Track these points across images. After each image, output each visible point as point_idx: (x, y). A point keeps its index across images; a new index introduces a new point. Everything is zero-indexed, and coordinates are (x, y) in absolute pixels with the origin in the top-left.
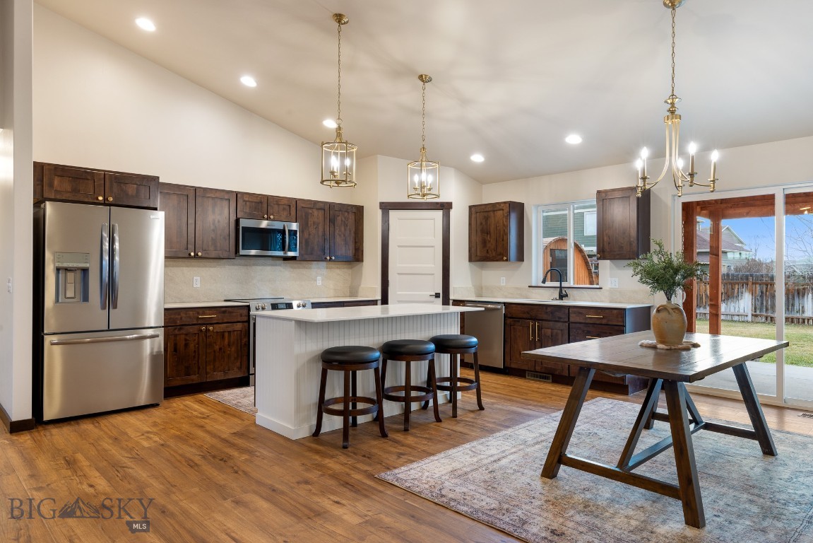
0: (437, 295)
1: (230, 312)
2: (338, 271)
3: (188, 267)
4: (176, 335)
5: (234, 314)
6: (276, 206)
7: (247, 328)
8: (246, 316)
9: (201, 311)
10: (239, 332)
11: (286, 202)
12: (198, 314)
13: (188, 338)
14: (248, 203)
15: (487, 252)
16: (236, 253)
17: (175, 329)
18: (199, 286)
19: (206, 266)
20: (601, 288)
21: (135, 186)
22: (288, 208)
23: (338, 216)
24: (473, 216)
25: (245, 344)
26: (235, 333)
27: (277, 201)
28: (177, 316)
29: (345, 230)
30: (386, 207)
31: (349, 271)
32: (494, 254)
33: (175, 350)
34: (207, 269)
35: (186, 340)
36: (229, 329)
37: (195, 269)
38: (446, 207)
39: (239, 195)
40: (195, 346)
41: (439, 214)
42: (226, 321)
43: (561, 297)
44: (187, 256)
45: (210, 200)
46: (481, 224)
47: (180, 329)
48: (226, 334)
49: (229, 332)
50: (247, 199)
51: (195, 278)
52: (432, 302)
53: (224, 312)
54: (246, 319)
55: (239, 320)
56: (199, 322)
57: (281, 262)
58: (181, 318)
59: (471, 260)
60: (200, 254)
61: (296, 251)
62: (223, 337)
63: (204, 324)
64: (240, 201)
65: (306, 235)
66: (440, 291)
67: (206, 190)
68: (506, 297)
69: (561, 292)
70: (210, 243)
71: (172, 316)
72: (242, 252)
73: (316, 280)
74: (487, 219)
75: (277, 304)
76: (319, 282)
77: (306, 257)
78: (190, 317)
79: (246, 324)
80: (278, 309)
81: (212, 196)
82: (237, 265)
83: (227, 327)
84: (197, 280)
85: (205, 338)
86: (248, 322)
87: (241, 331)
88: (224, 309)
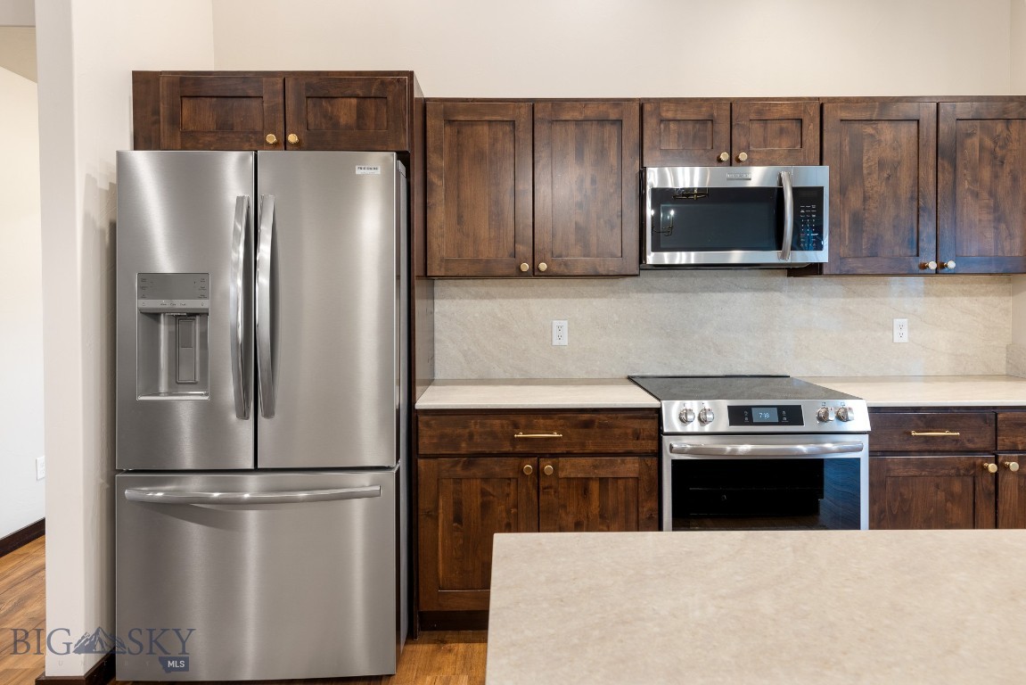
1: (608, 427)
3: (538, 297)
4: (458, 481)
5: (616, 432)
6: (756, 126)
7: (654, 473)
8: (650, 437)
9: (522, 420)
10: (631, 483)
11: (787, 111)
12: (516, 426)
13: (490, 489)
14: (673, 125)
16: (641, 262)
17: (457, 463)
18: (565, 341)
19: (582, 296)
21: (354, 101)
22: (795, 126)
25: (650, 518)
26: (620, 482)
27: (759, 112)
28: (459, 431)
33: (458, 519)
34: (586, 300)
35: (484, 493)
36: (603, 473)
37: (556, 301)
39: (647, 107)
40: (508, 512)
42: (591, 448)
44: (513, 271)
45: (572, 128)
47: (467, 466)
48: (595, 487)
49: (603, 481)
50: (670, 115)
51: (556, 323)
53: (587, 425)
54: (652, 446)
55: (631, 448)
56: (519, 448)
57: (782, 280)
58: (471, 436)
60: (543, 266)
61: (819, 247)
62: (586, 492)
63: (533, 455)
64: (651, 123)
65: (855, 200)
67: (557, 104)
70: (572, 238)
71: (448, 430)
72: (651, 258)
73: (892, 329)
75: (749, 408)
76: (901, 335)
77: (853, 264)
78: (493, 434)
79: (652, 462)
80: (751, 423)
81: (577, 115)
82: (660, 290)
83: (595, 467)
84: (560, 328)
85: (534, 493)
86: (658, 454)
87: (637, 479)
88: (586, 417)
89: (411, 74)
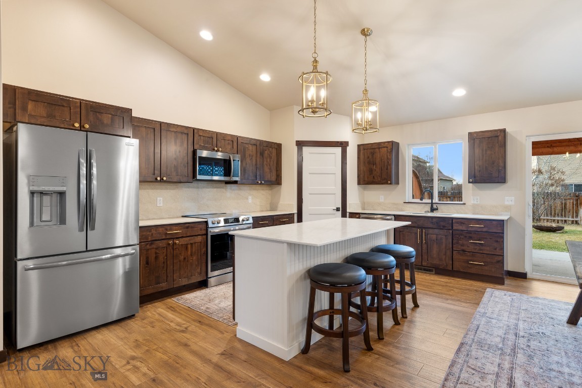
0: (338, 209)
1: (192, 227)
2: (262, 192)
3: (152, 189)
4: (148, 250)
5: (196, 229)
6: (223, 141)
7: (205, 240)
8: (204, 230)
9: (168, 228)
10: (199, 244)
11: (229, 138)
12: (167, 230)
13: (158, 252)
14: (202, 137)
15: (374, 178)
16: (194, 178)
17: (147, 244)
18: (161, 205)
19: (167, 189)
20: (465, 204)
22: (231, 142)
23: (266, 150)
24: (362, 152)
25: (204, 253)
26: (196, 244)
27: (223, 137)
28: (148, 233)
29: (270, 161)
30: (300, 144)
31: (270, 192)
32: (379, 180)
33: (147, 264)
34: (168, 191)
35: (156, 253)
36: (192, 242)
37: (159, 191)
38: (343, 145)
39: (195, 131)
40: (164, 258)
41: (339, 150)
42: (189, 235)
43: (432, 210)
44: (154, 180)
45: (173, 133)
46: (368, 157)
47: (152, 244)
48: (189, 246)
49: (191, 244)
50: (201, 134)
51: (158, 198)
52: (334, 214)
53: (187, 227)
54: (204, 232)
55: (199, 233)
56: (167, 237)
57: (224, 185)
58: (152, 234)
59: (359, 183)
60: (165, 178)
61: (238, 176)
62: (187, 248)
63: (171, 239)
64: (196, 136)
65: (244, 164)
66: (340, 206)
67: (169, 125)
68: (385, 210)
69: (432, 206)
70: (173, 170)
71: (144, 233)
72: (199, 177)
73: (248, 199)
74: (373, 154)
75: (228, 219)
76: (250, 200)
77: (244, 181)
78: (160, 233)
79: (205, 237)
80: (229, 223)
81: (174, 130)
82: (191, 188)
83: (190, 240)
84: (160, 200)
85: (172, 250)
86: (207, 234)
87: (201, 242)
88: (187, 225)
89: (131, 110)
